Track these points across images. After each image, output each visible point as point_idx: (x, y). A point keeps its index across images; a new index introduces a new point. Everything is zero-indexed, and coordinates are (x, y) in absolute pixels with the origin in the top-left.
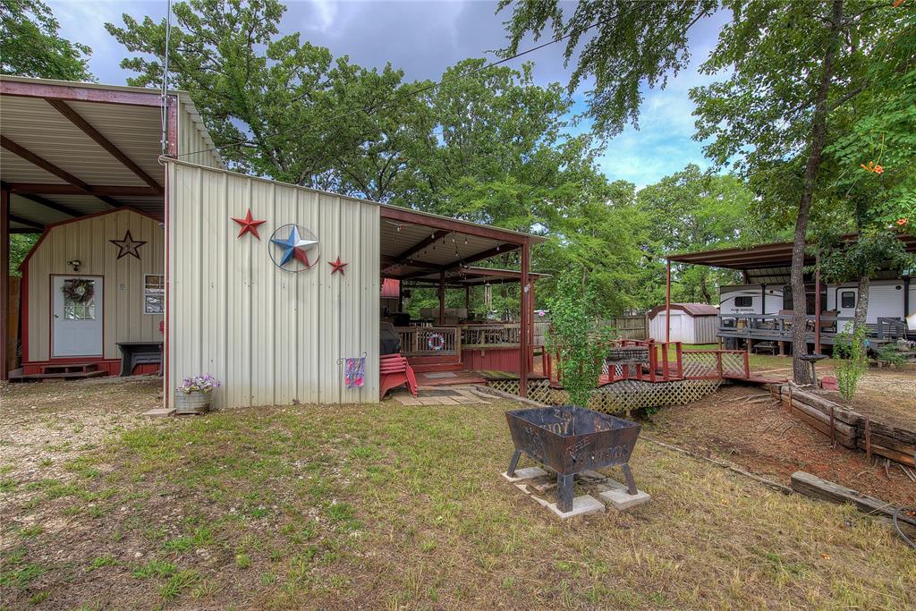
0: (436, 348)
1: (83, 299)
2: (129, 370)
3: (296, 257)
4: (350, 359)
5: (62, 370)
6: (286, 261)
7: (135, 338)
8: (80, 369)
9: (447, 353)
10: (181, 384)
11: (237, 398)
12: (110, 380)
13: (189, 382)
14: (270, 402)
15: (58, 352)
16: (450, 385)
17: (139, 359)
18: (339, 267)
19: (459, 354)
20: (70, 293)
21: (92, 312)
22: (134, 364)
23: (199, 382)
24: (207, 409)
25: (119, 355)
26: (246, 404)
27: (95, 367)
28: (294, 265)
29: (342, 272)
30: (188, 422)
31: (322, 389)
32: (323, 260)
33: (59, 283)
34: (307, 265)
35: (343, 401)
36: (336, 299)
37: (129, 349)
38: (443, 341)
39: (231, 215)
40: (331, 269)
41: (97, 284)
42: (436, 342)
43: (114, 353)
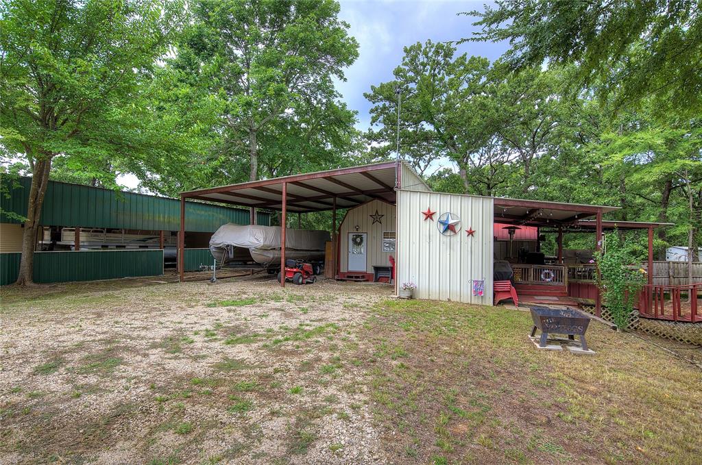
0: (547, 280)
1: (359, 244)
2: (377, 280)
3: (449, 228)
4: (476, 281)
5: (352, 277)
6: (445, 231)
7: (379, 265)
8: (358, 277)
9: (556, 283)
10: (402, 286)
11: (423, 295)
12: (369, 283)
13: (405, 285)
14: (437, 298)
15: (350, 269)
16: (549, 304)
17: (381, 274)
18: (471, 233)
19: (566, 285)
20: (354, 240)
21: (362, 250)
22: (379, 275)
23: (409, 285)
24: (411, 297)
25: (373, 272)
26: (427, 298)
27: (363, 277)
28: (449, 233)
29: (472, 235)
30: (405, 301)
31: (462, 295)
32: (462, 229)
33: (351, 236)
34: (455, 232)
35: (473, 303)
36: (470, 249)
37: (377, 269)
38: (553, 276)
39: (421, 211)
40: (467, 234)
41: (364, 236)
42: (547, 275)
43: (371, 271)
